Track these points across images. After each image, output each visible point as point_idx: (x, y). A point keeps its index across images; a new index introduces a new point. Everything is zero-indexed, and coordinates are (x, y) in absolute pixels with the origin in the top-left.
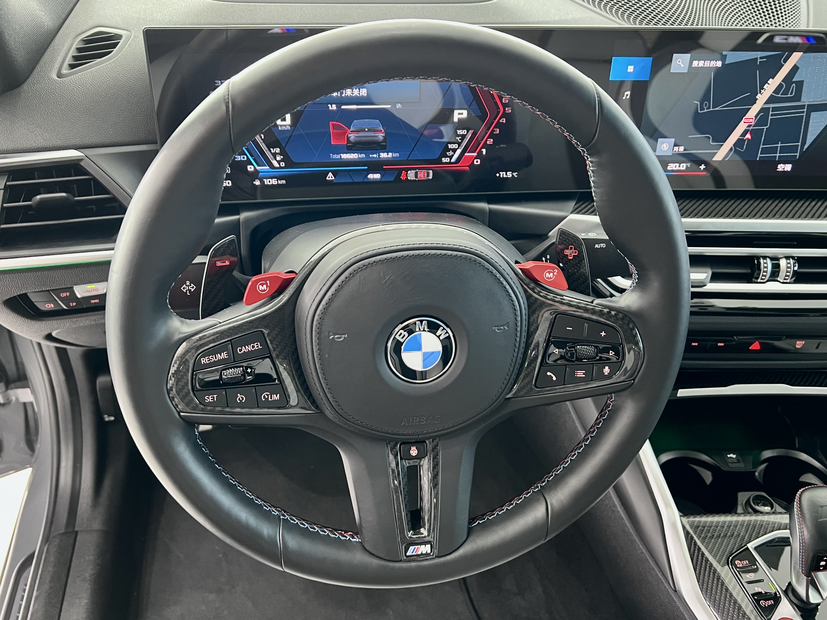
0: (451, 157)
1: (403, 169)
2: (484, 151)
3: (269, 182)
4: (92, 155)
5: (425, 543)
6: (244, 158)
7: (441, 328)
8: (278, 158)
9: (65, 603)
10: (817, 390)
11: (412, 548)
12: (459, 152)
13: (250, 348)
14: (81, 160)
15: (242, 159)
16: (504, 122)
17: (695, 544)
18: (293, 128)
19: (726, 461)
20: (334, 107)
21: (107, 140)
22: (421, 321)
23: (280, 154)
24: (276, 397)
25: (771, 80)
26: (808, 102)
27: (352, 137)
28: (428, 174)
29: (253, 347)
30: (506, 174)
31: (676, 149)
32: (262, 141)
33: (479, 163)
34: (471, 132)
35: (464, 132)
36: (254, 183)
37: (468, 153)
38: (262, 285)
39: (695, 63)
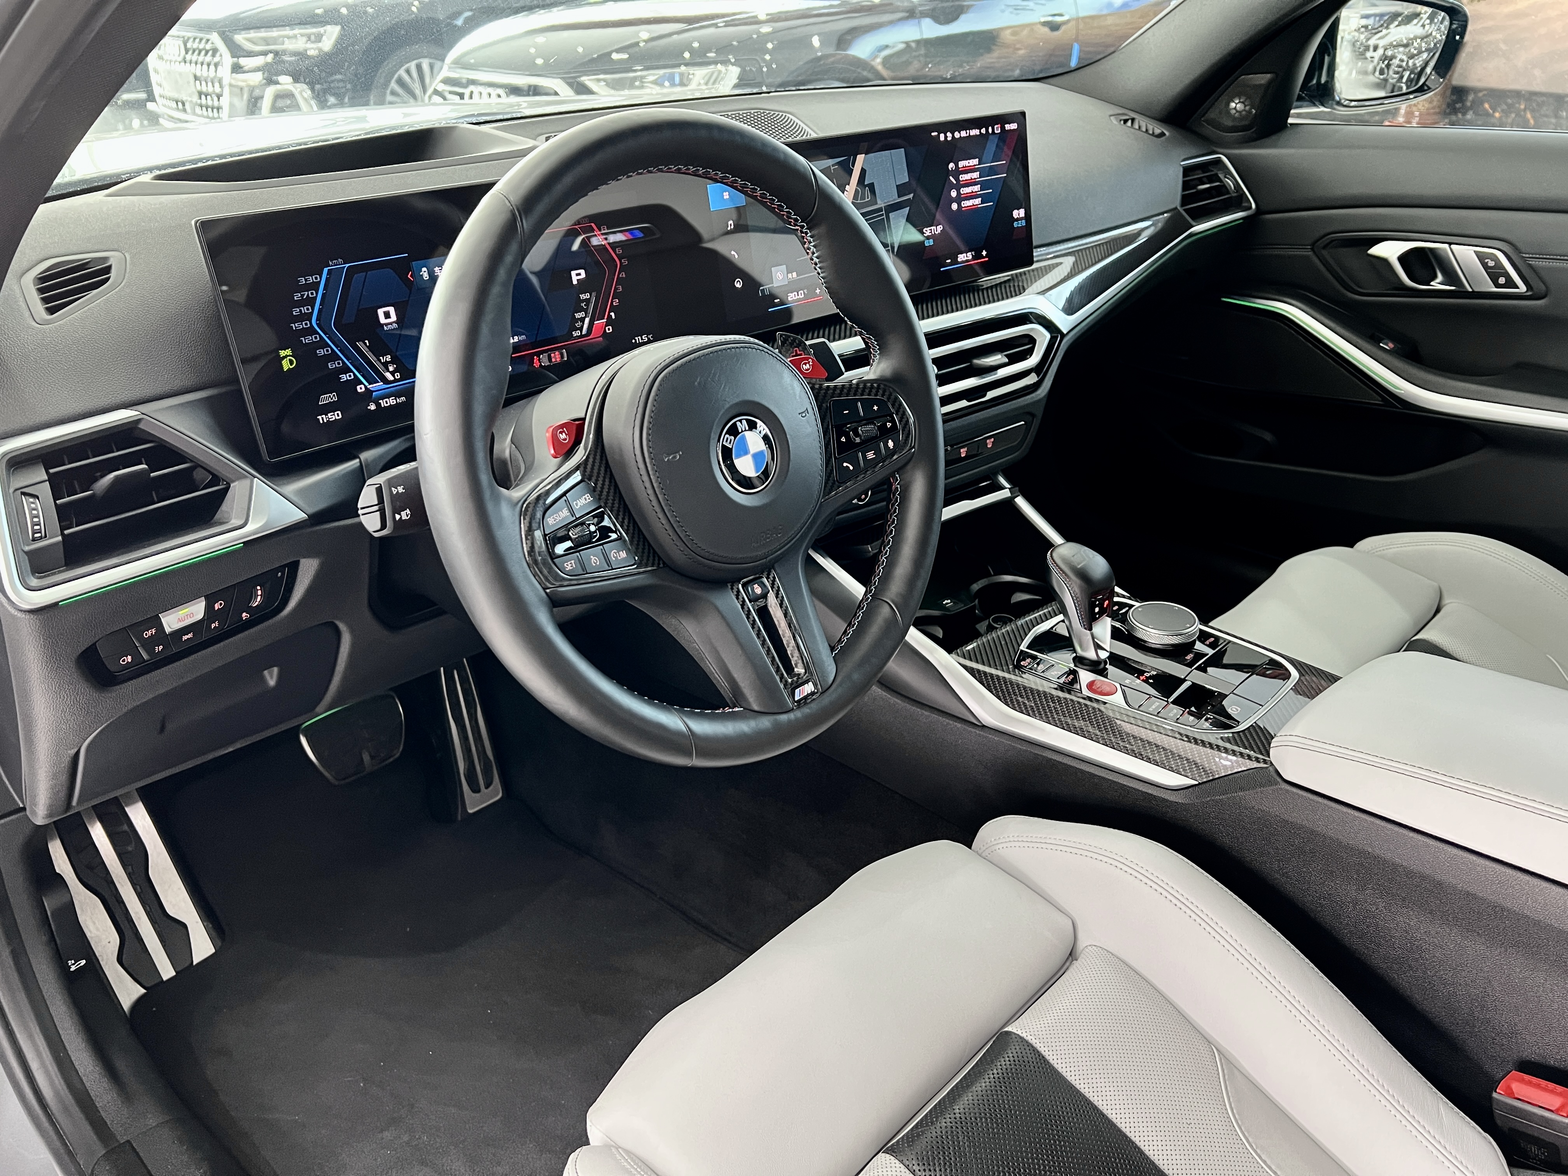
0: (581, 329)
1: (534, 354)
2: (612, 314)
3: (387, 403)
4: (156, 411)
5: (807, 682)
6: (350, 376)
8: (391, 369)
10: (995, 496)
11: (797, 691)
12: (587, 320)
14: (139, 421)
15: (349, 378)
16: (624, 276)
17: (978, 671)
18: (401, 325)
19: (944, 608)
21: (167, 388)
22: (740, 421)
23: (392, 362)
24: (623, 555)
25: (847, 186)
26: (885, 203)
28: (562, 355)
30: (642, 339)
31: (790, 276)
32: (367, 350)
33: (611, 330)
34: (594, 294)
35: (587, 296)
36: (369, 408)
37: (597, 320)
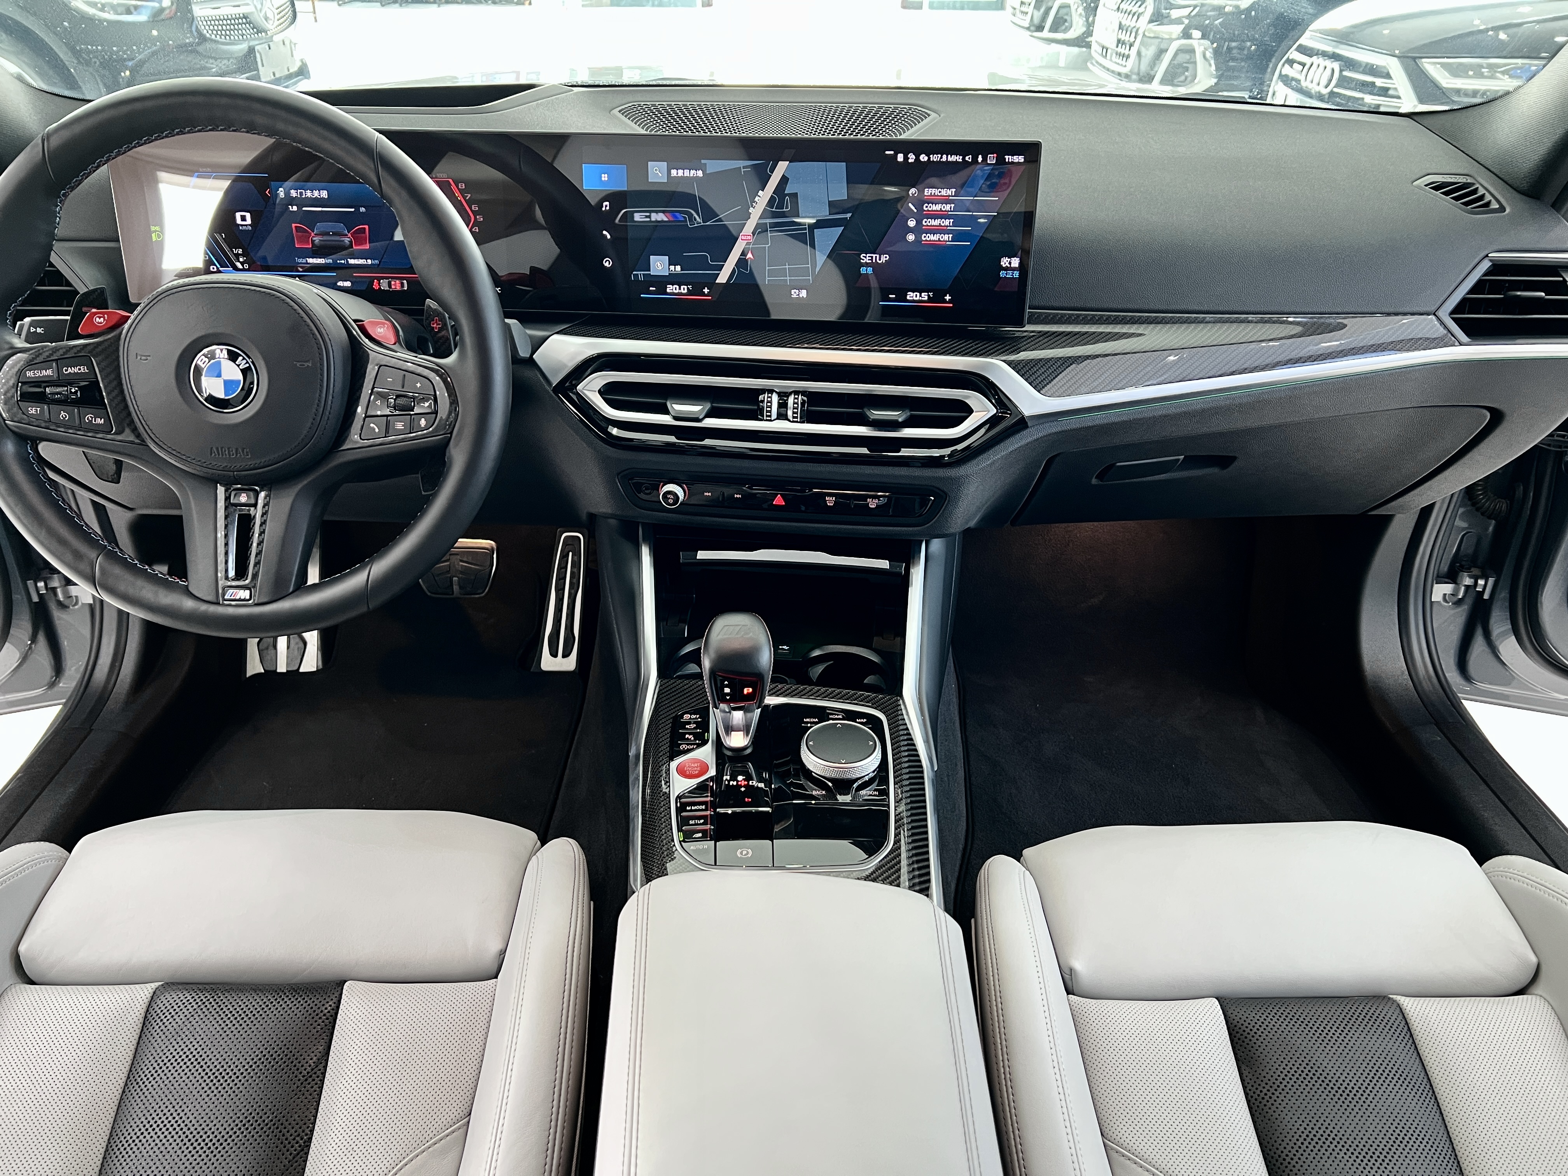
1: (376, 278)
5: (243, 588)
7: (241, 358)
8: (241, 260)
9: (50, 787)
11: (230, 591)
13: (76, 370)
18: (255, 228)
20: (295, 208)
22: (222, 350)
24: (100, 421)
25: (760, 191)
27: (317, 239)
29: (80, 369)
31: (672, 268)
32: (223, 241)
38: (100, 318)
39: (674, 172)
